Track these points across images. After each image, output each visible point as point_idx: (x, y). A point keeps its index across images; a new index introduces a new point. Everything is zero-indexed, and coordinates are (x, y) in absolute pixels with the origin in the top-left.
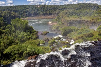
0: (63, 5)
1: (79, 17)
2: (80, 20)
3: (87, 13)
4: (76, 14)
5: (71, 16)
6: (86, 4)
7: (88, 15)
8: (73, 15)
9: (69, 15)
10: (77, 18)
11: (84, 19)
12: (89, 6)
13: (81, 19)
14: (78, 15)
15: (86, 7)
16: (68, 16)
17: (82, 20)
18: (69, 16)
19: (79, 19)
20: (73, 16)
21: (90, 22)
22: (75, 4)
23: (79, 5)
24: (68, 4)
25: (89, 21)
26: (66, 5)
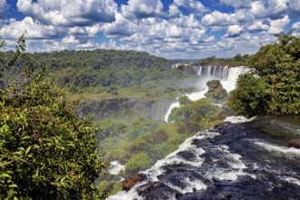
0: (46, 54)
1: (109, 92)
2: (116, 100)
3: (131, 79)
4: (98, 83)
5: (83, 90)
6: (120, 51)
7: (132, 82)
8: (88, 85)
9: (76, 84)
10: (104, 93)
11: (126, 96)
12: (128, 57)
13: (118, 97)
14: (104, 86)
15: (121, 61)
16: (74, 91)
17: (122, 100)
18: (78, 88)
19: (111, 97)
20: (90, 89)
21: (144, 103)
22: (88, 51)
23: (101, 55)
24: (66, 50)
25: (139, 99)
26: (57, 54)
